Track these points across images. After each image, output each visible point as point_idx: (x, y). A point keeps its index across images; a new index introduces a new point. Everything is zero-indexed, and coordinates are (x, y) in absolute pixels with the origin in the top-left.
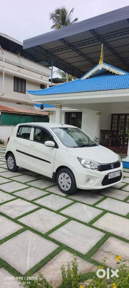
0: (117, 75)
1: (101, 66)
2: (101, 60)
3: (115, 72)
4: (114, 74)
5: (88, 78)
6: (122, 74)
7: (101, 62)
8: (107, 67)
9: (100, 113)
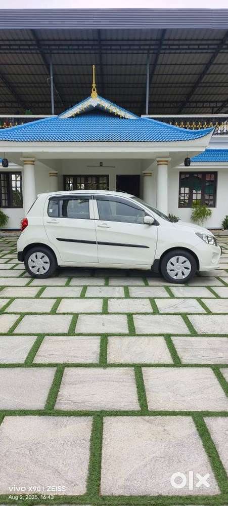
0: (122, 118)
1: (95, 100)
2: (94, 90)
3: (119, 114)
4: (118, 116)
5: (72, 117)
6: (131, 118)
7: (94, 94)
8: (106, 105)
9: (57, 174)
